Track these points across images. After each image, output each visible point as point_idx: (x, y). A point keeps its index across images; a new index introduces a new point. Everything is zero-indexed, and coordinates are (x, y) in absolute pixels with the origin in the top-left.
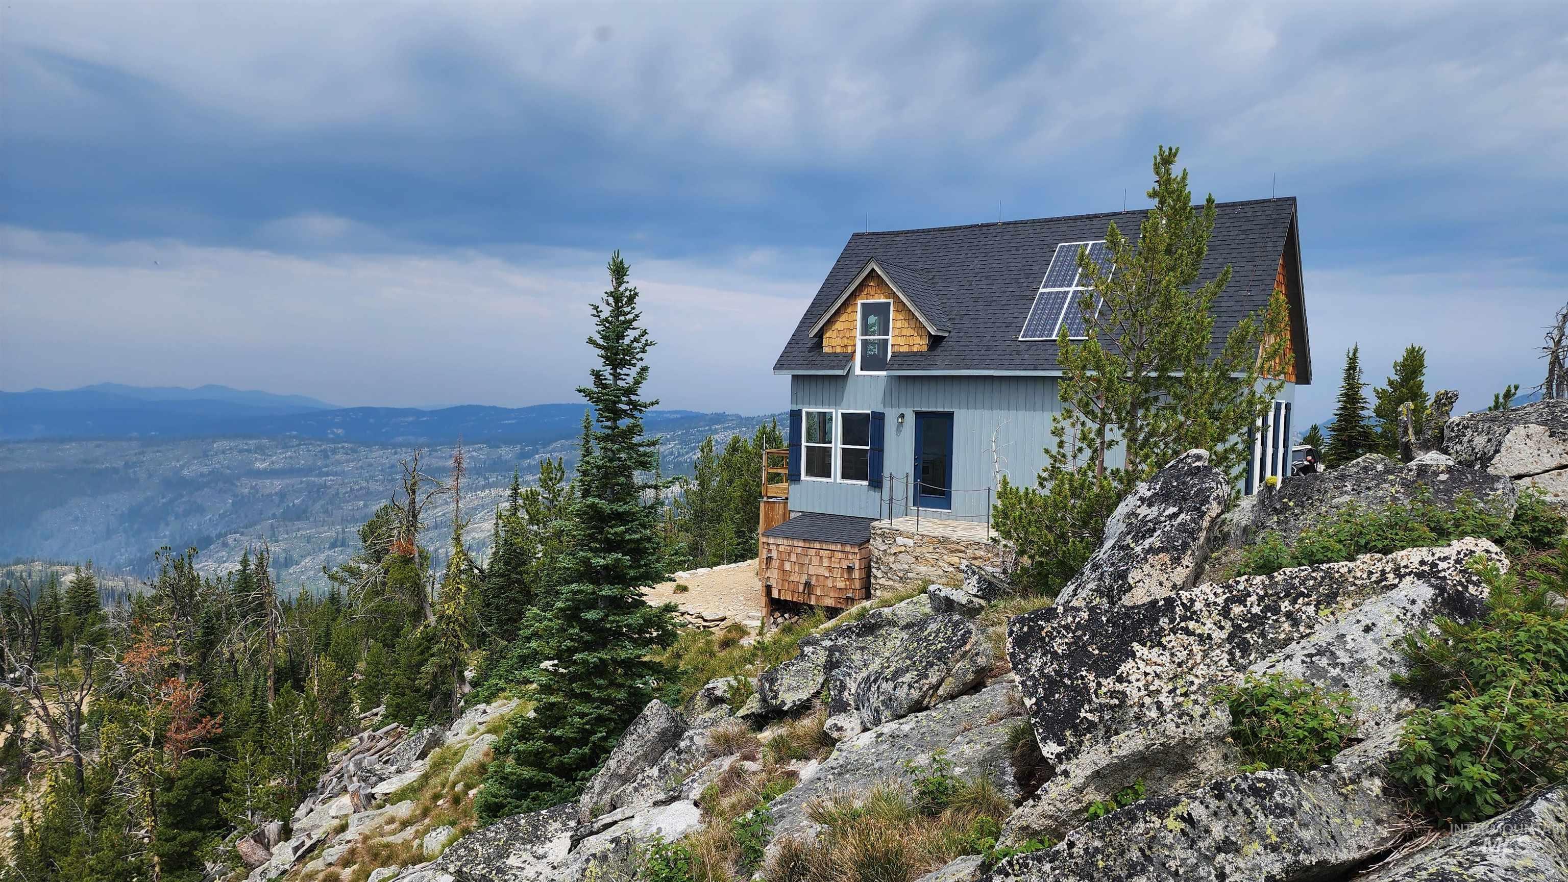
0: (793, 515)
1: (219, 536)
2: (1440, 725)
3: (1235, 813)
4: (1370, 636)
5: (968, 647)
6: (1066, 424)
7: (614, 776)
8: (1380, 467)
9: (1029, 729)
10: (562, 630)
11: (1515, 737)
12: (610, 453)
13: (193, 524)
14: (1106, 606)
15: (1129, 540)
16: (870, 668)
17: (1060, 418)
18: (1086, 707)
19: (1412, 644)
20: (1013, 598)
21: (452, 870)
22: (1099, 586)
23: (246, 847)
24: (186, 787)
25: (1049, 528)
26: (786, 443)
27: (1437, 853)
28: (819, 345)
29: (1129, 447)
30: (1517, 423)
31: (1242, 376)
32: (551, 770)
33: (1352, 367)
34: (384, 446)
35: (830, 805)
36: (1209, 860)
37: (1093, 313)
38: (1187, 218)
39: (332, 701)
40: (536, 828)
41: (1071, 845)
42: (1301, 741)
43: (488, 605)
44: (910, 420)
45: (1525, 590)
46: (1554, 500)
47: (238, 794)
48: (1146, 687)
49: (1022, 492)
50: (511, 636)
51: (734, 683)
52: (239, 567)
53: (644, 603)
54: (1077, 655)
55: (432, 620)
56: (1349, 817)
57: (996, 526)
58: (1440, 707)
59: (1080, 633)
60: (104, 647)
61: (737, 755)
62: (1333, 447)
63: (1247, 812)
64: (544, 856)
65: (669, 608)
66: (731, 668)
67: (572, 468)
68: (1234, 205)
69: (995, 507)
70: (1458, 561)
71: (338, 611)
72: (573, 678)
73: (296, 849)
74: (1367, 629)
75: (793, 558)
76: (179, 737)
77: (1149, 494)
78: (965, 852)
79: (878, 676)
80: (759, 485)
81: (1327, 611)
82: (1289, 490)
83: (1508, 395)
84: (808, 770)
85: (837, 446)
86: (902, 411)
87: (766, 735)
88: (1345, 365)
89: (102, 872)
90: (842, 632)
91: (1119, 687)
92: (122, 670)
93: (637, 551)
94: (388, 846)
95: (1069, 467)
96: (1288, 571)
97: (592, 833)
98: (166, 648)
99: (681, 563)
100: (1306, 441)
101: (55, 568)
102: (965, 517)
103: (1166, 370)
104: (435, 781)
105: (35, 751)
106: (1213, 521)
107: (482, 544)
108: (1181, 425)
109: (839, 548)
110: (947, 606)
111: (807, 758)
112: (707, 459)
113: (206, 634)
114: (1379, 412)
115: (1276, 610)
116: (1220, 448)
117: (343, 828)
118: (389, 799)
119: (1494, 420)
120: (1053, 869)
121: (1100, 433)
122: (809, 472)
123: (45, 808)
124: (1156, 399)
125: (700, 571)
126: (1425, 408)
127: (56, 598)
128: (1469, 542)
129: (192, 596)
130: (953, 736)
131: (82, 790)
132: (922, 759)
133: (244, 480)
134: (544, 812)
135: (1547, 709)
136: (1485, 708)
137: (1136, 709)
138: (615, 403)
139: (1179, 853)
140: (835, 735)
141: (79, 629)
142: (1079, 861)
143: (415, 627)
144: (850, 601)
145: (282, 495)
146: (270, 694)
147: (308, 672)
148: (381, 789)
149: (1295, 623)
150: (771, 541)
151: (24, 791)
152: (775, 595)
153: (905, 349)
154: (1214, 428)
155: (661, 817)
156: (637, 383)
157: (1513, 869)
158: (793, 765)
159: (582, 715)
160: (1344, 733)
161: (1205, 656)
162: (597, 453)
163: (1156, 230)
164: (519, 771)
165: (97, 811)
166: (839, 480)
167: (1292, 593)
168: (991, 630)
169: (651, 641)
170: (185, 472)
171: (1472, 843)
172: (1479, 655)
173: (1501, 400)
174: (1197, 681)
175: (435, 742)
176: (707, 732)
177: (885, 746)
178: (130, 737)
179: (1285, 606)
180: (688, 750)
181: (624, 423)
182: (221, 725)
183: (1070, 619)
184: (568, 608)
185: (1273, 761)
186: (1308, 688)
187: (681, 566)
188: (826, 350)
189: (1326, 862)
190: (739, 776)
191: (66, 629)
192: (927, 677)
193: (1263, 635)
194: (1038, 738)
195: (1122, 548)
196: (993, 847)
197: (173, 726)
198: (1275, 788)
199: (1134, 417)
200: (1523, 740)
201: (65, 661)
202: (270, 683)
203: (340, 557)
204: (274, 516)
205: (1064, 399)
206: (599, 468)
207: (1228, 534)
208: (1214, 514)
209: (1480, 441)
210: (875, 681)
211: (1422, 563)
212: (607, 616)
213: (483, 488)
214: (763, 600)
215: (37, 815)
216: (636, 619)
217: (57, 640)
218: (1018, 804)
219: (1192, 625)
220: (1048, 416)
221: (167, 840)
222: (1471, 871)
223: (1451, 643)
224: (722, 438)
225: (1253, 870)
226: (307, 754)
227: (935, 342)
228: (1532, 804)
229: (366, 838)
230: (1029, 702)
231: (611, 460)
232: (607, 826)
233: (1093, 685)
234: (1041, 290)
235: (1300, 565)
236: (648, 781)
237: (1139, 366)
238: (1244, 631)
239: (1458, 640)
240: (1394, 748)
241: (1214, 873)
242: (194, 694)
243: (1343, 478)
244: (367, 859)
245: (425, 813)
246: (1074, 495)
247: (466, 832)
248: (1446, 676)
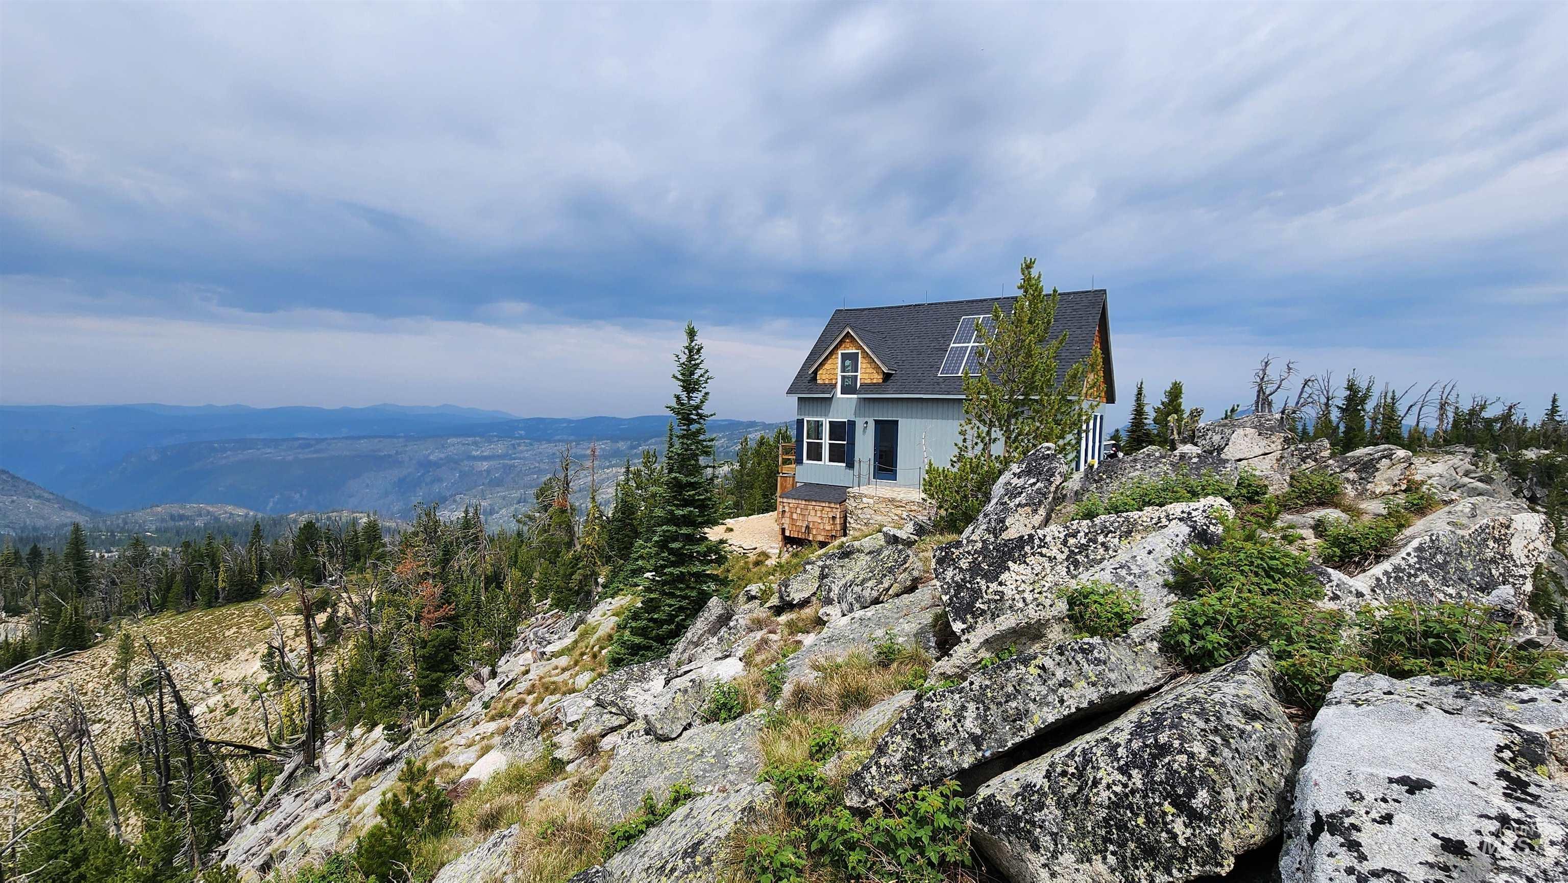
0: (798, 485)
1: (451, 496)
2: (1193, 610)
3: (1070, 663)
4: (1151, 556)
5: (907, 565)
6: (968, 427)
7: (691, 642)
8: (1157, 454)
9: (945, 614)
10: (657, 554)
11: (1238, 617)
12: (685, 446)
13: (436, 488)
14: (993, 540)
15: (1006, 499)
16: (847, 578)
17: (964, 424)
18: (980, 600)
19: (1176, 561)
20: (935, 535)
21: (593, 697)
22: (988, 527)
23: (470, 682)
24: (434, 646)
25: (957, 492)
26: (794, 440)
27: (1191, 687)
28: (814, 378)
29: (1006, 442)
30: (1239, 427)
31: (1076, 398)
32: (652, 639)
33: (1140, 393)
34: (549, 442)
35: (822, 661)
36: (1054, 691)
37: (984, 359)
38: (1041, 302)
39: (519, 596)
40: (644, 673)
41: (972, 683)
42: (1109, 620)
43: (612, 539)
44: (871, 425)
45: (1244, 528)
46: (1261, 474)
47: (465, 651)
48: (1017, 588)
49: (941, 470)
50: (626, 557)
51: (763, 588)
52: (463, 515)
53: (707, 538)
54: (975, 569)
55: (578, 547)
56: (1138, 665)
57: (925, 491)
58: (1194, 599)
59: (976, 556)
60: (384, 562)
61: (765, 631)
62: (1128, 442)
63: (1078, 663)
64: (649, 690)
65: (722, 542)
66: (760, 578)
67: (661, 455)
68: (1069, 294)
69: (924, 479)
70: (1204, 511)
71: (522, 541)
72: (664, 583)
73: (500, 684)
74: (1150, 552)
75: (799, 511)
76: (430, 616)
77: (1019, 471)
78: (905, 688)
79: (852, 583)
80: (777, 466)
81: (1126, 542)
82: (1103, 469)
83: (1233, 410)
84: (808, 640)
85: (826, 441)
86: (866, 419)
87: (783, 618)
88: (1135, 392)
89: (385, 696)
90: (830, 557)
91: (1000, 589)
92: (395, 576)
93: (703, 506)
94: (554, 683)
95: (970, 454)
96: (1103, 517)
97: (677, 676)
98: (421, 563)
99: (729, 514)
100: (1112, 438)
101: (355, 515)
102: (905, 486)
103: (1029, 395)
104: (582, 644)
105: (345, 624)
106: (1057, 487)
107: (607, 503)
108: (1038, 428)
109: (827, 505)
110: (895, 540)
111: (808, 632)
112: (745, 450)
113: (444, 555)
114: (1155, 420)
115: (1095, 542)
116: (1061, 442)
117: (527, 672)
118: (554, 655)
119: (1225, 425)
120: (961, 698)
121: (989, 433)
122: (809, 458)
123: (351, 659)
124: (1023, 412)
125: (741, 519)
126: (1183, 419)
127: (355, 531)
128: (1210, 500)
129: (436, 532)
130: (898, 619)
131: (372, 647)
132: (880, 633)
133: (466, 462)
134: (648, 663)
135: (1258, 600)
136: (1220, 599)
137: (1010, 602)
138: (689, 414)
139: (1036, 687)
140: (825, 619)
141: (370, 551)
142: (976, 693)
143: (568, 551)
144: (834, 537)
145: (488, 471)
146: (483, 591)
147: (504, 578)
148: (549, 649)
149: (1107, 549)
150: (785, 500)
151: (339, 648)
152: (787, 534)
153: (868, 381)
154: (1057, 430)
155: (719, 667)
156: (702, 402)
157: (1237, 696)
158: (800, 637)
159: (670, 606)
160: (1135, 615)
161: (1052, 568)
162: (677, 445)
163: (1022, 308)
164: (632, 639)
165: (382, 659)
166: (828, 463)
167: (1106, 531)
168: (921, 555)
169: (712, 561)
170: (431, 458)
171: (1212, 680)
172: (1216, 567)
173: (1229, 413)
174: (1047, 585)
175: (581, 621)
176: (747, 617)
177: (856, 625)
178: (401, 616)
179: (1101, 539)
180: (735, 627)
181: (694, 427)
182: (454, 609)
183: (970, 547)
184: (661, 541)
185: (1093, 632)
186: (1114, 588)
187: (729, 516)
188: (819, 382)
189: (1124, 692)
190: (766, 643)
191: (363, 551)
192: (882, 583)
193: (1087, 556)
194: (951, 619)
195: (1002, 504)
196: (922, 685)
197: (426, 610)
198: (1094, 648)
199: (1009, 424)
200: (1243, 618)
201: (362, 570)
202: (482, 585)
203: (524, 509)
204: (483, 484)
205: (967, 412)
206: (679, 455)
207: (1066, 495)
208: (1058, 483)
209: (1217, 438)
210: (850, 586)
211: (1183, 512)
212: (684, 546)
213: (608, 468)
214: (780, 537)
215: (346, 662)
216: (702, 548)
217: (357, 559)
218: (938, 659)
219: (1044, 550)
220: (956, 423)
221: (423, 678)
222: (1212, 697)
223: (1199, 560)
224: (754, 436)
225: (1080, 697)
226: (505, 627)
227: (887, 377)
228: (1248, 657)
229: (541, 678)
230: (945, 598)
231: (686, 450)
232: (686, 673)
233: (984, 588)
234: (952, 345)
235: (1109, 513)
236: (711, 646)
237: (1012, 392)
238: (1076, 554)
239: (1204, 559)
240: (1166, 623)
241: (1057, 699)
242: (438, 591)
243: (1135, 461)
244: (542, 690)
245: (576, 663)
246: (972, 472)
247: (600, 675)
248: (1197, 580)
